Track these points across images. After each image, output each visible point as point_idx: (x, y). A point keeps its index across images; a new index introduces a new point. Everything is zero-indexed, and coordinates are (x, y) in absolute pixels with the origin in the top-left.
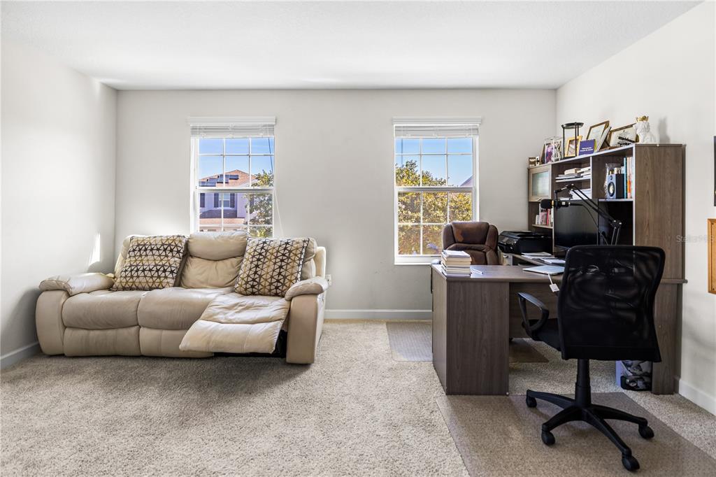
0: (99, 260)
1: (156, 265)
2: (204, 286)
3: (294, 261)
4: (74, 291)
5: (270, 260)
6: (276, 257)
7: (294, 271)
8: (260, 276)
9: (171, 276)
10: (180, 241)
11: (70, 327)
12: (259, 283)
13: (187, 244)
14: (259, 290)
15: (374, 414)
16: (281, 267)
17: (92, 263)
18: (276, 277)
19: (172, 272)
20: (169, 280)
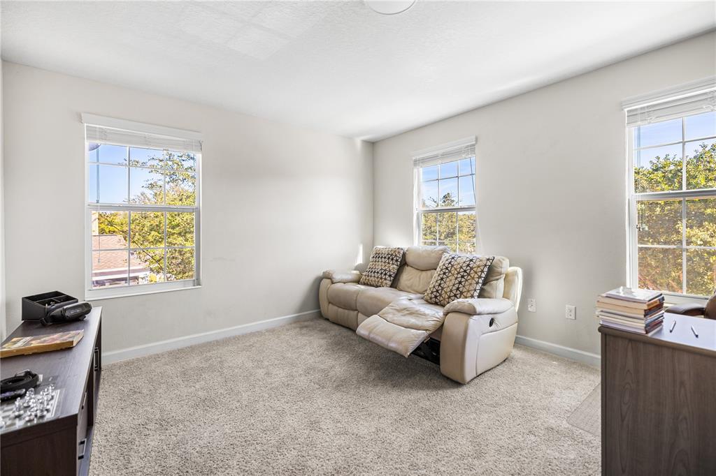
0: (361, 262)
1: (382, 269)
2: (409, 290)
3: (473, 278)
4: (335, 281)
5: (453, 275)
6: (459, 273)
7: (471, 288)
8: (443, 289)
9: (389, 278)
10: (399, 252)
11: (332, 304)
12: (440, 295)
13: (404, 255)
14: (440, 301)
15: (476, 462)
16: (460, 283)
17: (357, 264)
18: (454, 292)
19: (390, 276)
20: (387, 282)
